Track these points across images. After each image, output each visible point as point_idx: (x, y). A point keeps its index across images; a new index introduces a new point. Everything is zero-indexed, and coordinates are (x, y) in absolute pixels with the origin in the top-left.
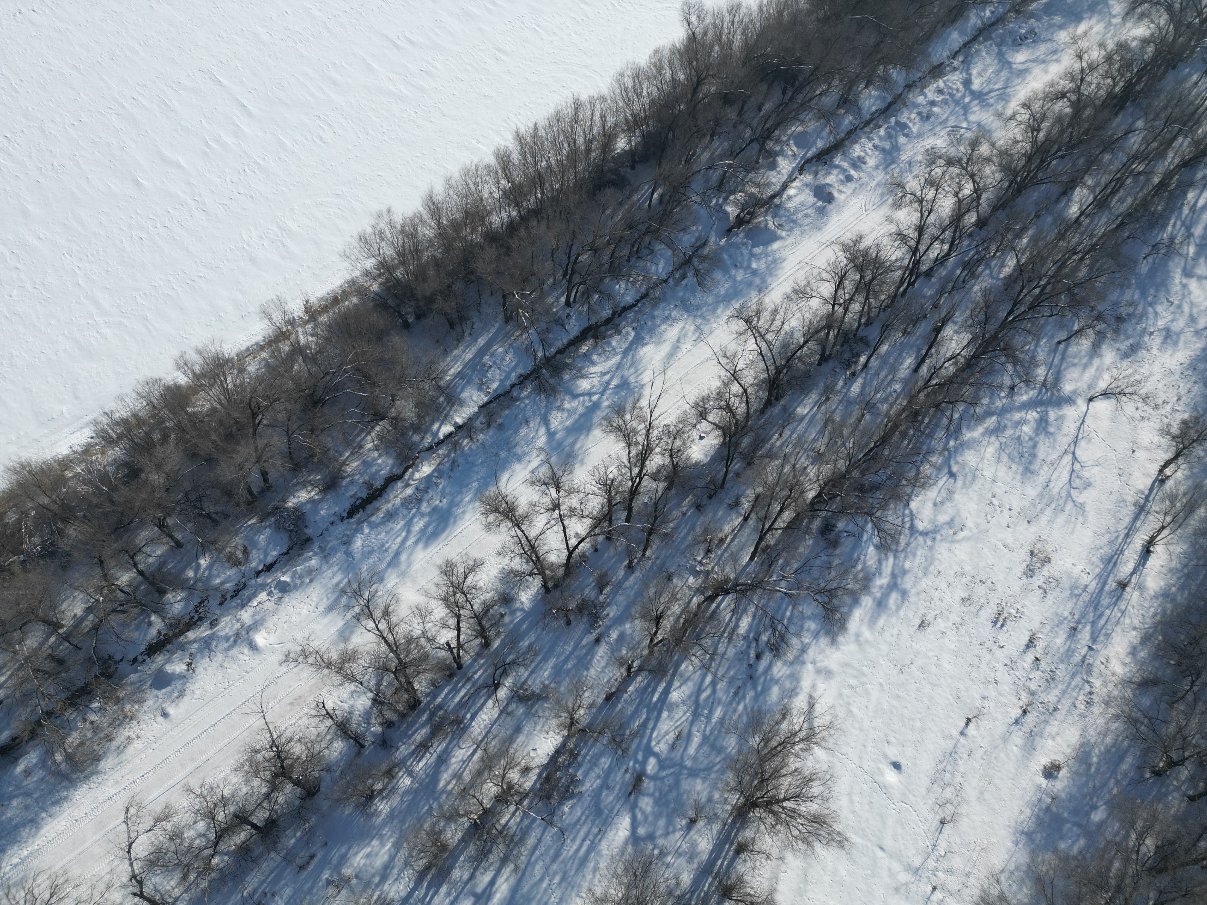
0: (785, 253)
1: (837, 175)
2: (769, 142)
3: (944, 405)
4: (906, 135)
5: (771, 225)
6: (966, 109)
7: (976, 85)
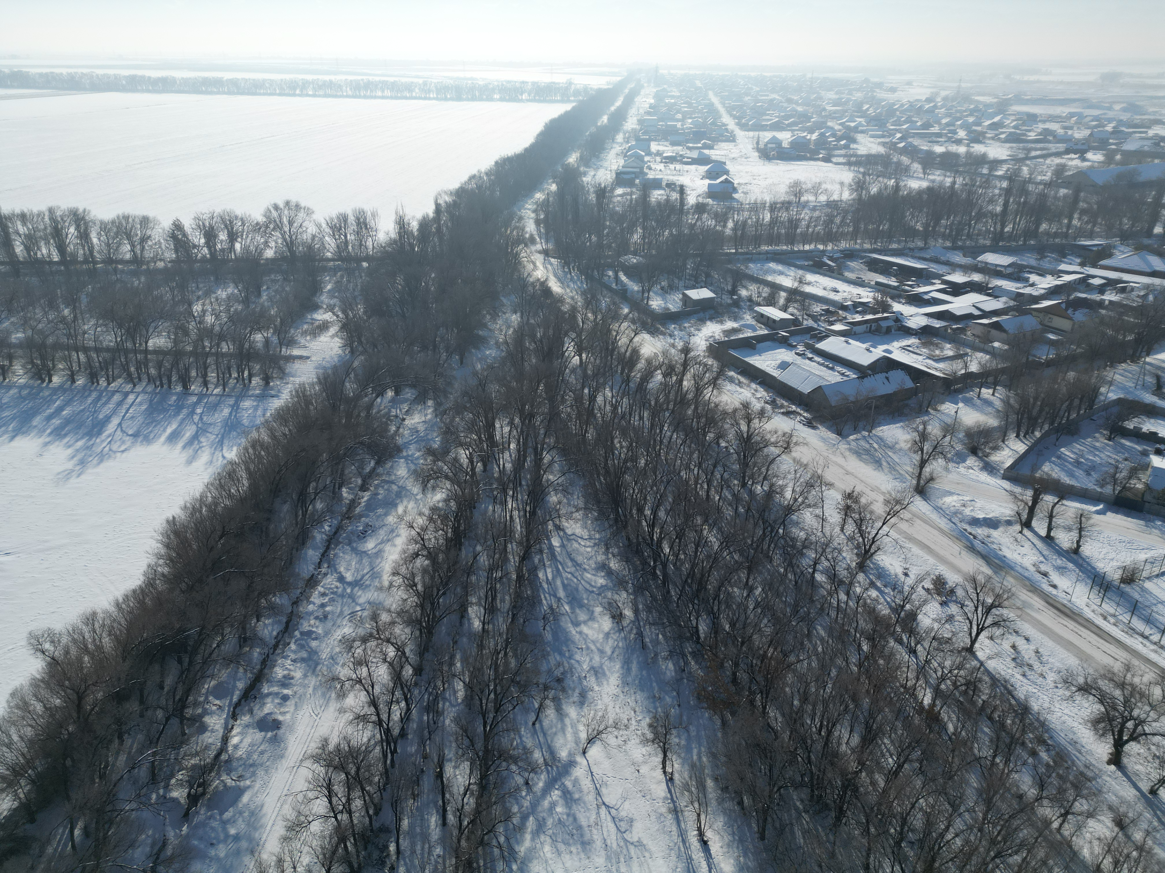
0: (258, 800)
1: (273, 702)
2: (186, 711)
3: (486, 837)
4: (316, 639)
5: (229, 782)
6: (352, 597)
7: (349, 577)
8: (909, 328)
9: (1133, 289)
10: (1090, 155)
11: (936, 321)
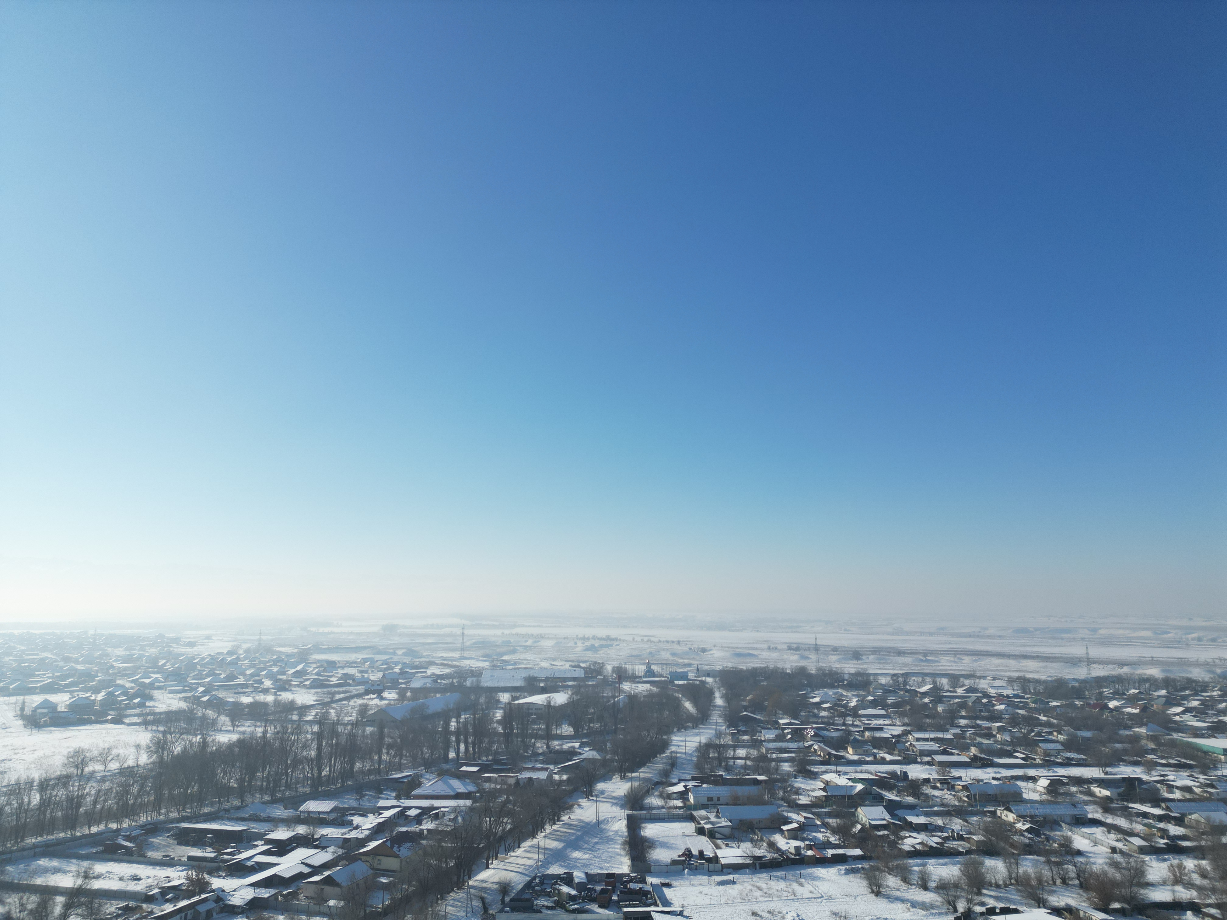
8: (234, 906)
9: (444, 814)
10: (386, 694)
11: (264, 890)
